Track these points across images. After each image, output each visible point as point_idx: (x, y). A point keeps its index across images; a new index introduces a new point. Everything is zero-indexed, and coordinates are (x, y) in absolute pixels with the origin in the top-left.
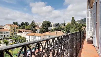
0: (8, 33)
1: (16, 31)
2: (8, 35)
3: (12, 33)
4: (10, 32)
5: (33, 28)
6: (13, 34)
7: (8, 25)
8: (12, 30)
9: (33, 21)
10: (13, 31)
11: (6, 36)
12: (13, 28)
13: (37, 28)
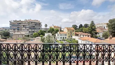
0: (66, 35)
1: (72, 34)
2: (65, 38)
3: (69, 35)
4: (67, 35)
5: (92, 31)
6: (70, 37)
7: (66, 28)
8: (69, 32)
9: (92, 22)
10: (70, 34)
11: (64, 38)
12: (70, 31)
13: (98, 30)
